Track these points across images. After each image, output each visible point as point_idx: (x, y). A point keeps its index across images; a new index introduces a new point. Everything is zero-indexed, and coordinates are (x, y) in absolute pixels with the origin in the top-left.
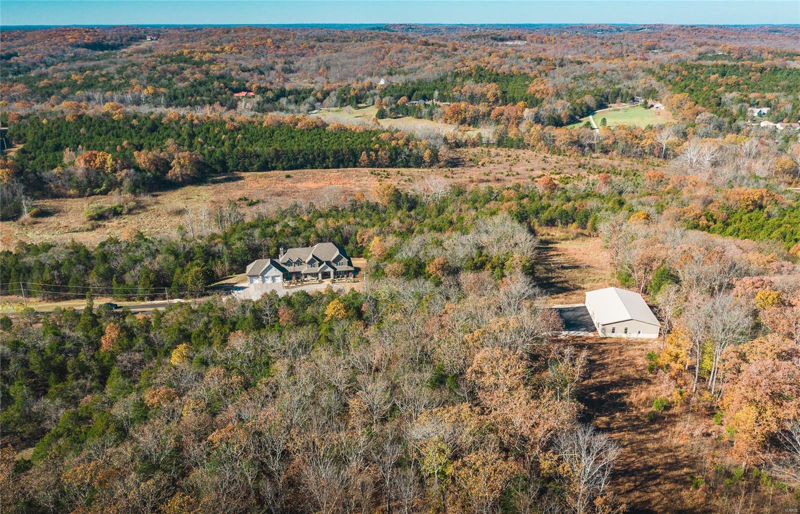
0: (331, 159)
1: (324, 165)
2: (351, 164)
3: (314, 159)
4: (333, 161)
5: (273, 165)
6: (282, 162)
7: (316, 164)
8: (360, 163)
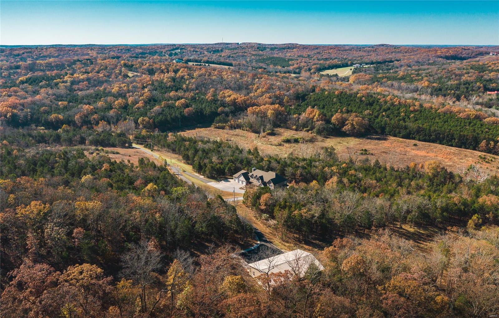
0: (456, 141)
1: (450, 143)
2: (471, 147)
3: (444, 138)
4: (457, 142)
5: (414, 136)
6: (419, 136)
7: (444, 142)
8: (479, 148)
